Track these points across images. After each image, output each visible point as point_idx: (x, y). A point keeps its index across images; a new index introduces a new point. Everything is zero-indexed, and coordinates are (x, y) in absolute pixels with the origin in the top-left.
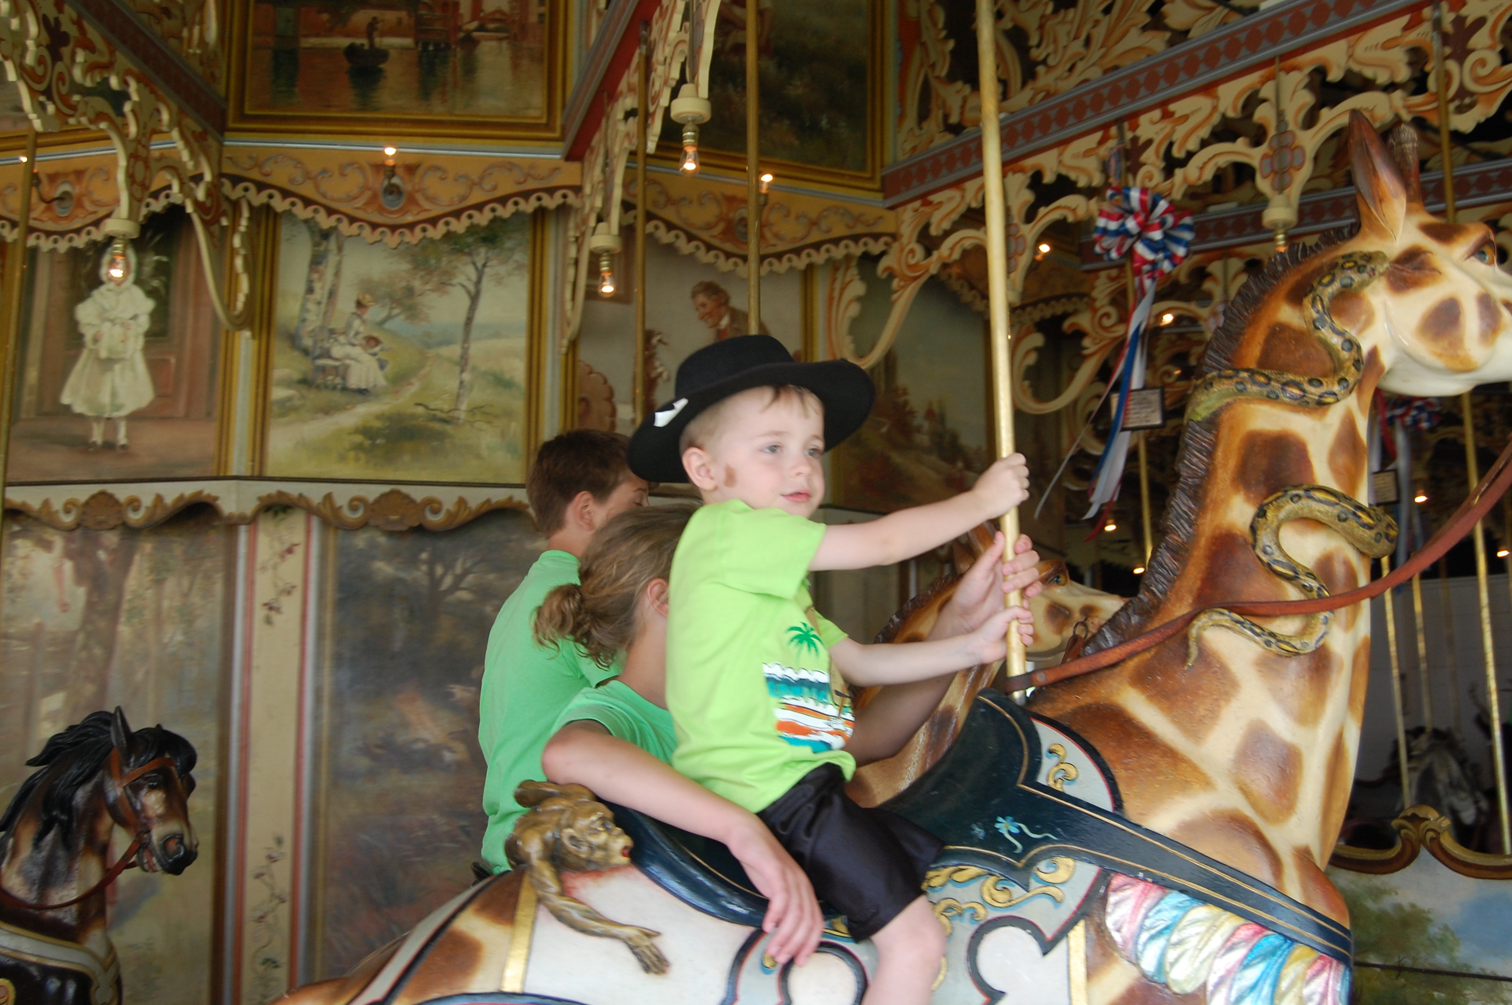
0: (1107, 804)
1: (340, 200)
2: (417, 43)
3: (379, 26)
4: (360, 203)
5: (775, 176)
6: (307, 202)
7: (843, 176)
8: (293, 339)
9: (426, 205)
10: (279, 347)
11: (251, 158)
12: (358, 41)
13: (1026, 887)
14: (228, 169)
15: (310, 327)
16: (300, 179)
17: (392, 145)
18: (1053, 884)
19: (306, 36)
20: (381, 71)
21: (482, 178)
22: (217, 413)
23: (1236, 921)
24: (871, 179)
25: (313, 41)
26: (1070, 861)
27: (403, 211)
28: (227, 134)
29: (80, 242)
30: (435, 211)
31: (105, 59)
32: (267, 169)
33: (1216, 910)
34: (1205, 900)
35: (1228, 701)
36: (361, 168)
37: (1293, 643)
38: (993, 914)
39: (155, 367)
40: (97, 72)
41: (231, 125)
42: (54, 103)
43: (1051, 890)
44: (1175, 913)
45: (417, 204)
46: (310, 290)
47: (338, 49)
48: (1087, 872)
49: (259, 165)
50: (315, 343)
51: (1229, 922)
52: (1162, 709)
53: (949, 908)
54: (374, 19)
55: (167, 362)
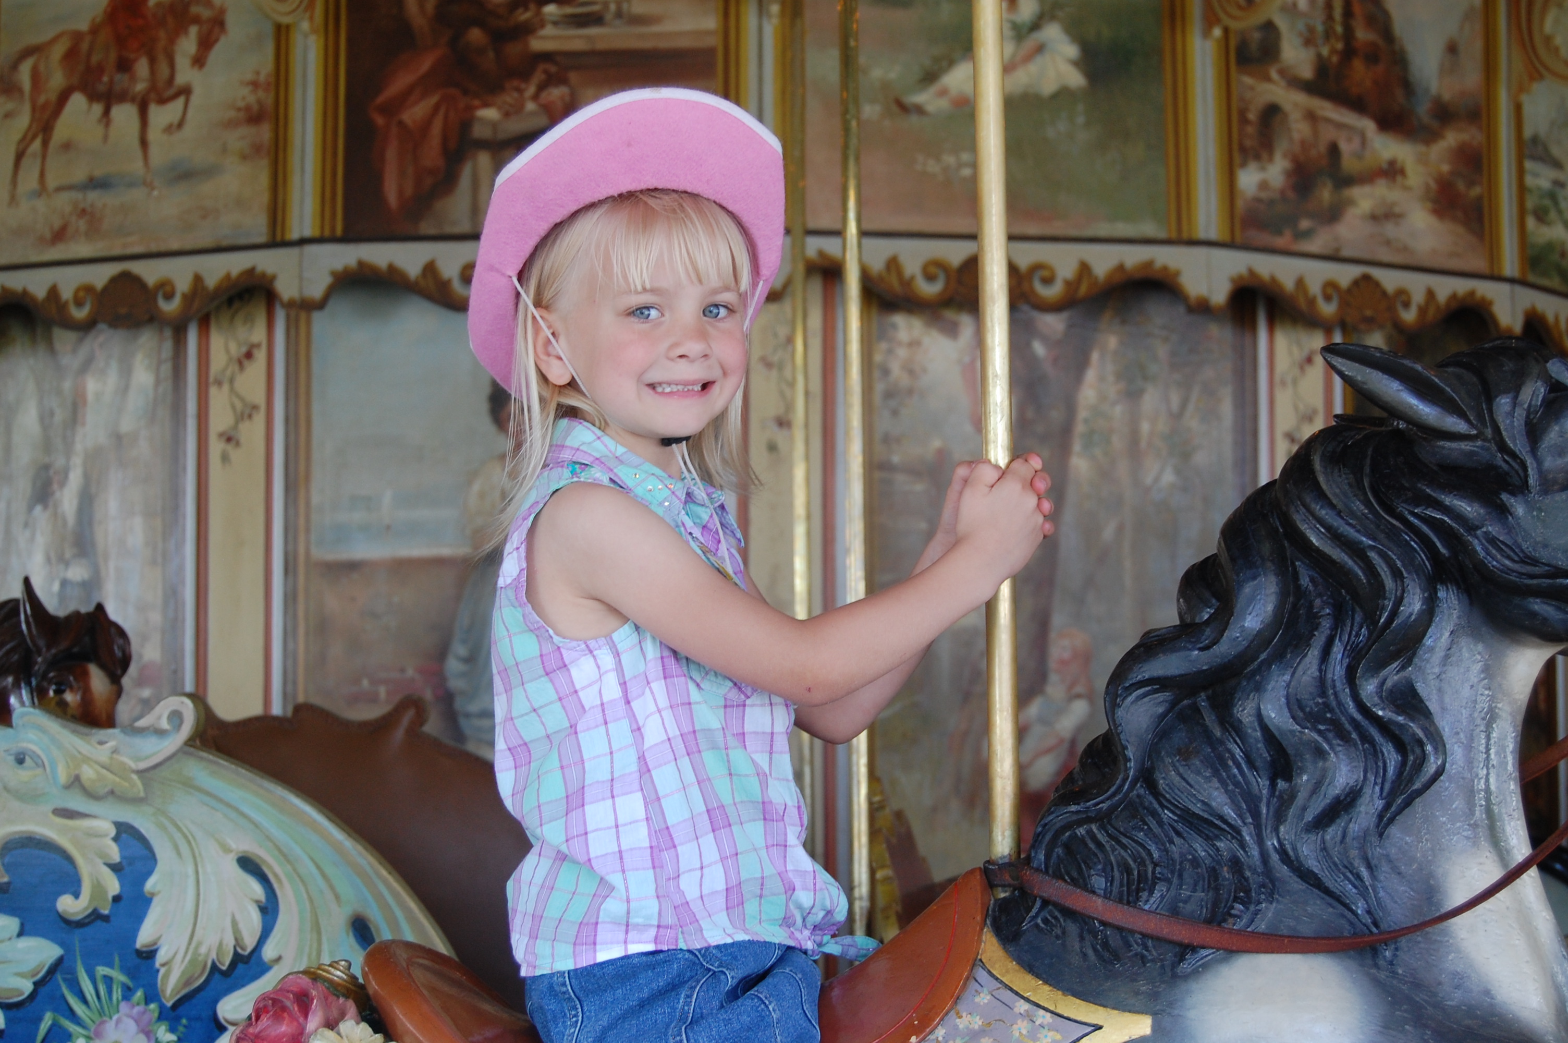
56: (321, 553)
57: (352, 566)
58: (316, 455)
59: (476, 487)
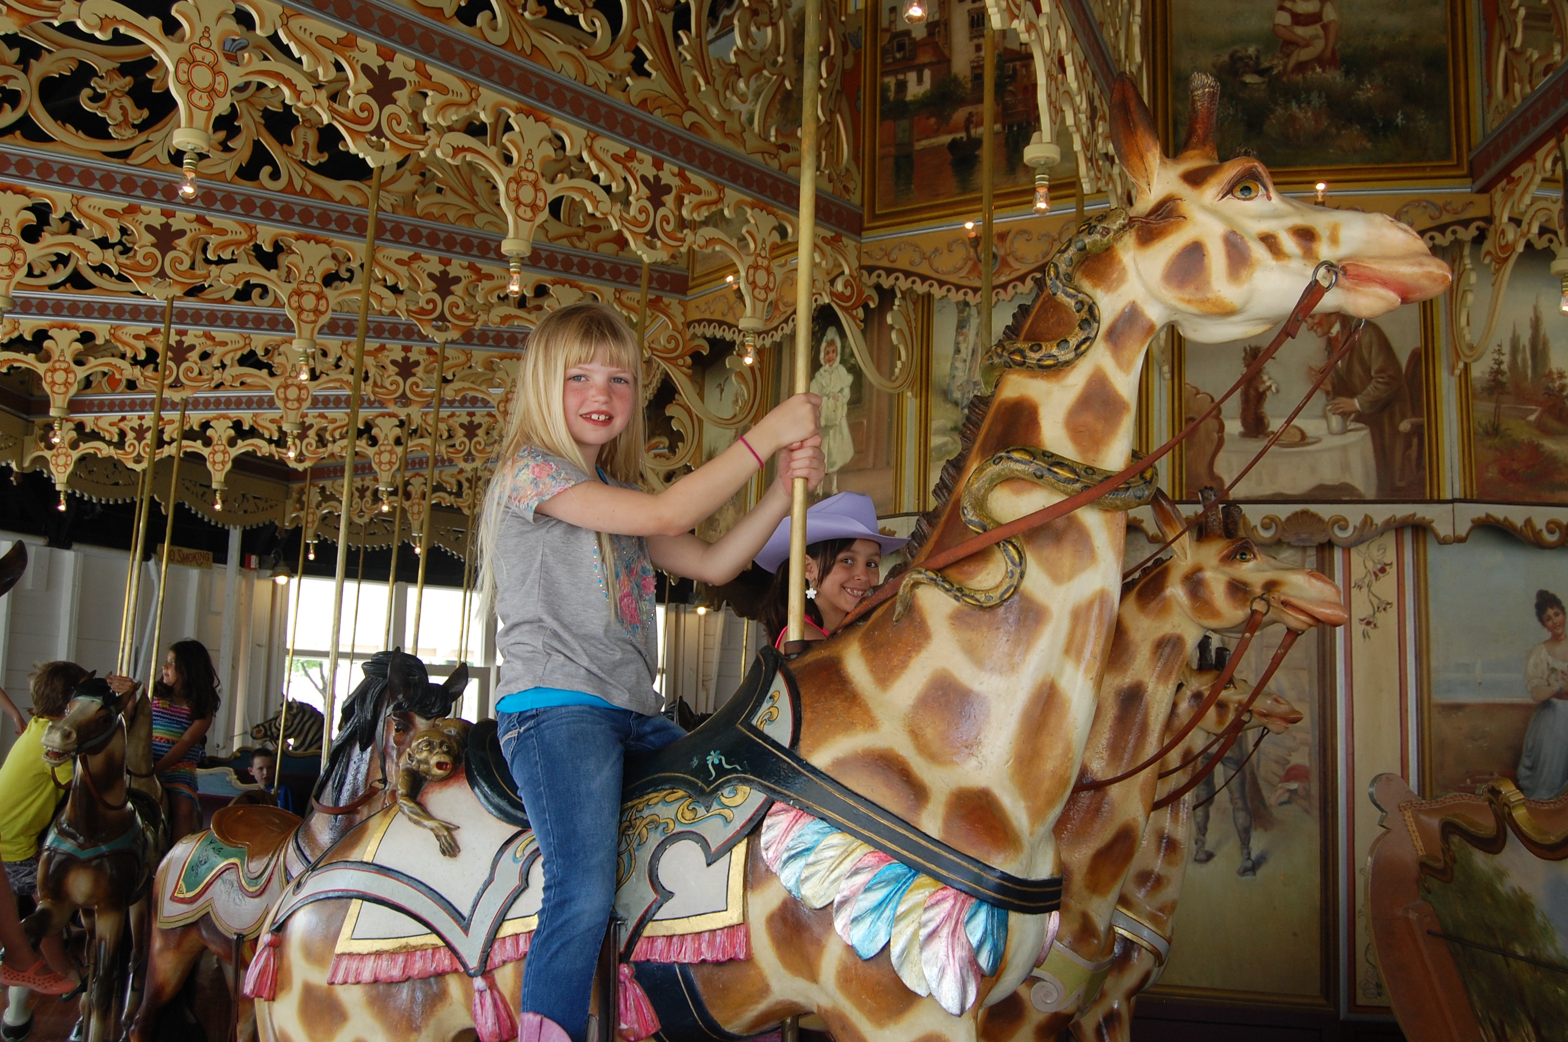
0: (786, 743)
1: (949, 273)
2: (1004, 128)
3: (974, 119)
4: (963, 273)
5: (1327, 182)
6: (924, 278)
7: (1424, 168)
8: (945, 394)
9: (1016, 265)
10: (935, 401)
11: (881, 249)
12: (958, 136)
13: (708, 809)
14: (867, 262)
15: (959, 382)
16: (918, 260)
17: (969, 220)
18: (729, 807)
19: (918, 140)
20: (976, 157)
21: (1060, 234)
22: (893, 463)
23: (866, 848)
24: (1458, 166)
25: (925, 143)
26: (746, 789)
27: (998, 273)
28: (864, 234)
29: (777, 337)
30: (1024, 269)
31: (714, 196)
32: (893, 257)
33: (850, 838)
34: (841, 828)
35: (918, 652)
36: (963, 243)
37: (978, 597)
38: (679, 829)
39: (854, 428)
40: (705, 208)
41: (866, 225)
42: (660, 239)
43: (726, 812)
44: (816, 837)
45: (1009, 266)
46: (958, 351)
47: (943, 145)
48: (757, 798)
49: (887, 255)
50: (963, 395)
51: (861, 850)
52: (867, 660)
53: (652, 822)
54: (970, 113)
55: (862, 423)
56: (1439, 698)
57: (1458, 707)
58: (1433, 636)
59: (1532, 661)
